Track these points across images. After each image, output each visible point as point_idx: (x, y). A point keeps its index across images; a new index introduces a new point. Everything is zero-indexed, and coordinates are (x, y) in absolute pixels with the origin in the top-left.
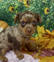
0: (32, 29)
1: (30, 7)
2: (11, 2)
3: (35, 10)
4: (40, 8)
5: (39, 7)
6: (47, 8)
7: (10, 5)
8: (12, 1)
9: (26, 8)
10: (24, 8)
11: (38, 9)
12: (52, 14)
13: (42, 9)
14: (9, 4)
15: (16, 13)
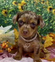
0: (29, 31)
15: (9, 17)
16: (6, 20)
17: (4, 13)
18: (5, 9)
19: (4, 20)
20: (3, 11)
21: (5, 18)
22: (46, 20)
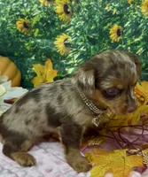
1: (73, 20)
2: (22, 5)
3: (86, 29)
4: (98, 24)
5: (95, 22)
6: (116, 27)
7: (18, 13)
8: (25, 5)
9: (61, 22)
10: (57, 24)
11: (93, 27)
12: (129, 42)
13: (105, 28)
14: (16, 12)
15: (36, 35)
16: (28, 41)
17: (22, 25)
18: (23, 17)
19: (23, 44)
20: (17, 23)
21: (26, 37)
22: (136, 40)
